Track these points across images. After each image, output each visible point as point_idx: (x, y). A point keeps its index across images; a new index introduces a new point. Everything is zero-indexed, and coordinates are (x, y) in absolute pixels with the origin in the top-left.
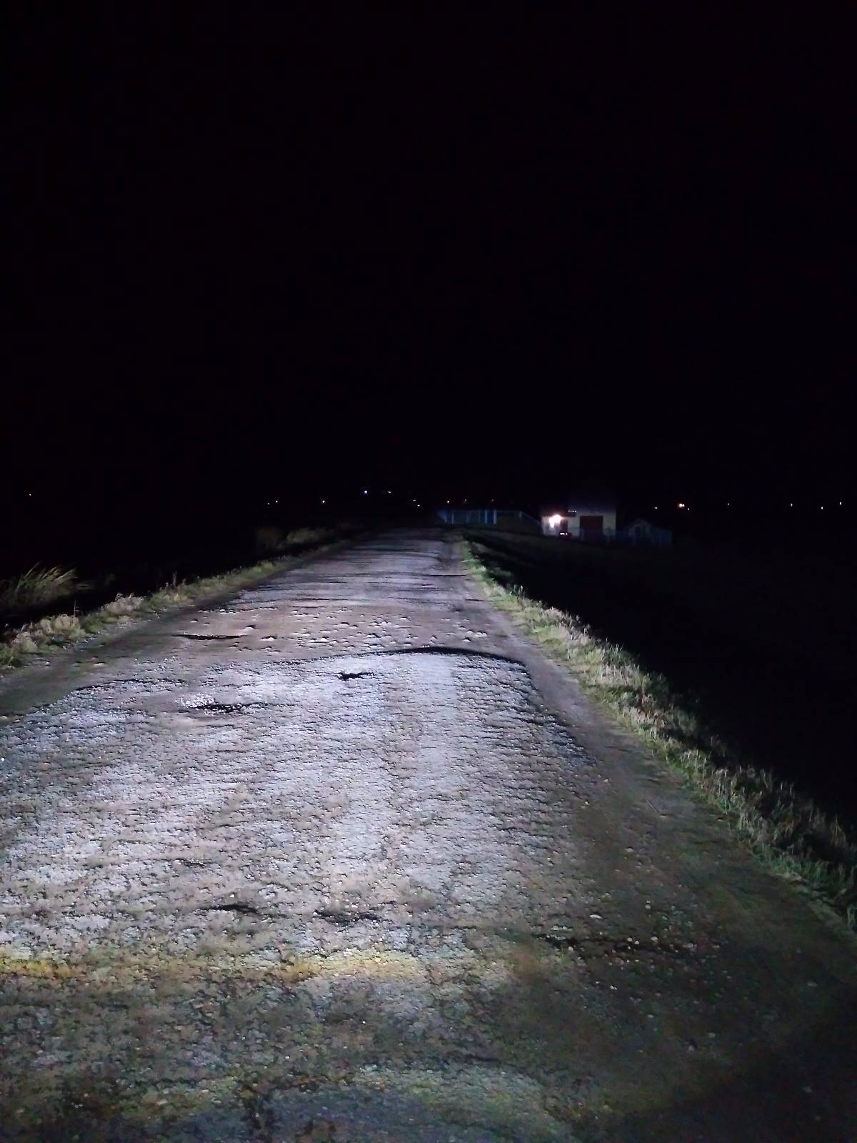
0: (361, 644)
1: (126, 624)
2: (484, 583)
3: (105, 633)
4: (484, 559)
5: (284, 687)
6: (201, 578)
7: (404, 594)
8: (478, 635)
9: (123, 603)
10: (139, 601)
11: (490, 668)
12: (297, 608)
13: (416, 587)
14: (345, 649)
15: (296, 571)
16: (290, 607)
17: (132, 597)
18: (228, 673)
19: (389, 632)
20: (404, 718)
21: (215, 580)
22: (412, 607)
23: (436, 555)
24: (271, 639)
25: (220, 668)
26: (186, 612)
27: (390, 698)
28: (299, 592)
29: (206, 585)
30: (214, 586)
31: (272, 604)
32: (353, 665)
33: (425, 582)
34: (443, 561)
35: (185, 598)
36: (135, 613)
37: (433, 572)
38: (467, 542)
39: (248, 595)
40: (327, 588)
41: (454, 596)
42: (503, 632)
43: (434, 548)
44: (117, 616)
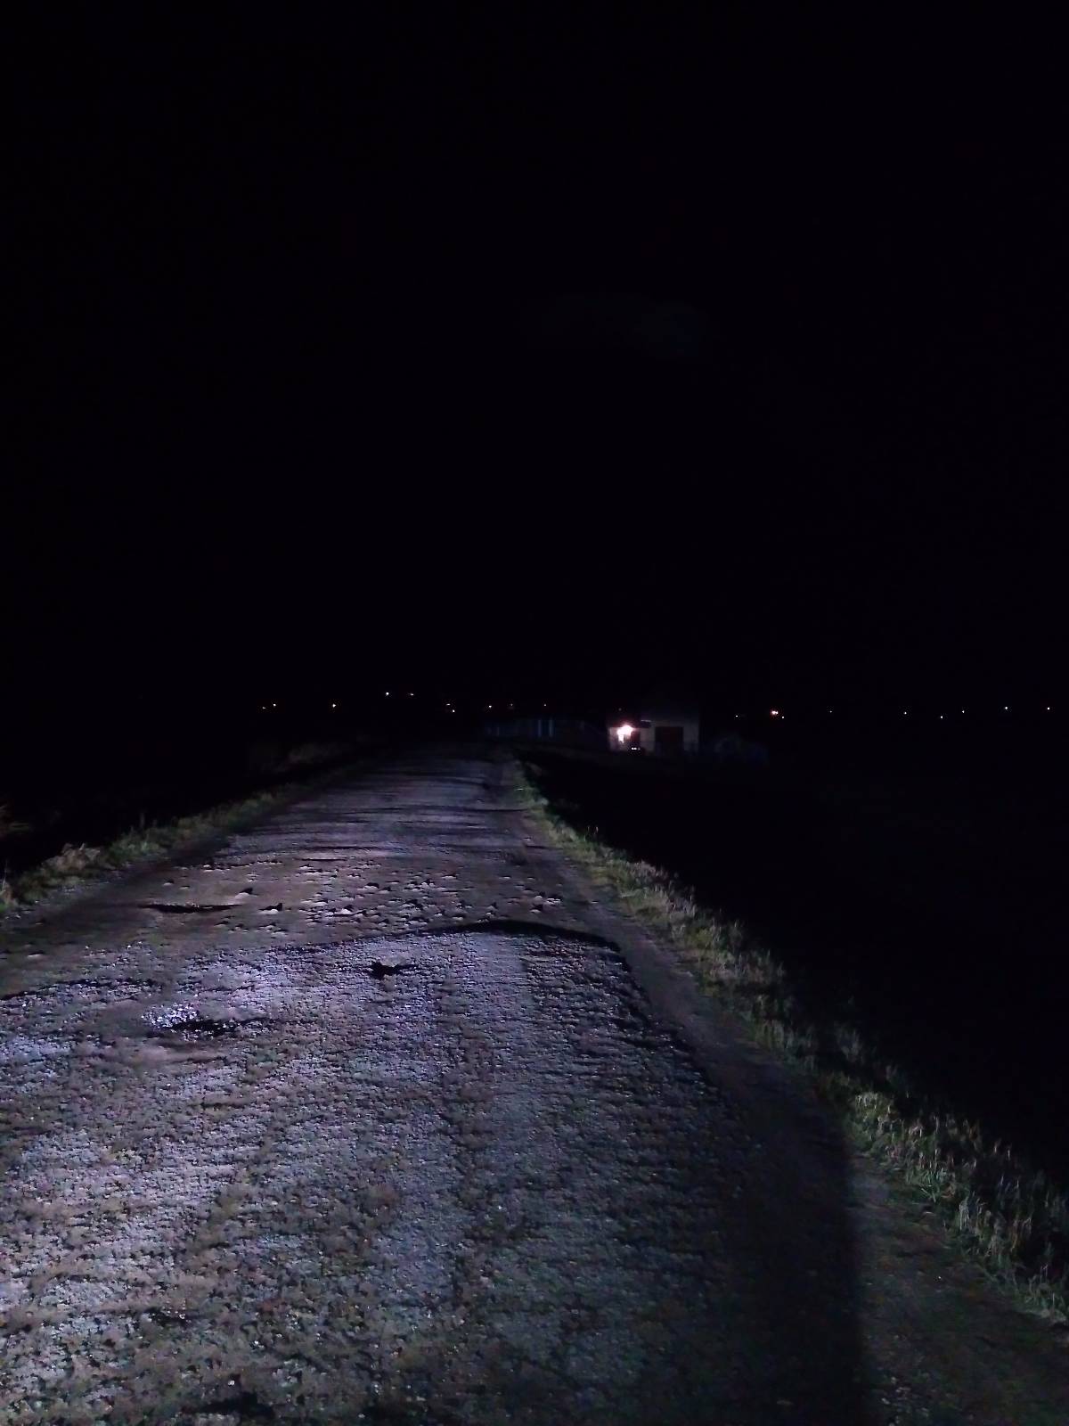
0: (396, 918)
1: (74, 888)
2: (550, 824)
3: (45, 904)
4: (545, 787)
5: (295, 990)
6: (179, 818)
7: (445, 840)
8: (548, 902)
9: (70, 858)
10: (93, 853)
11: (574, 955)
12: (308, 862)
13: (460, 827)
14: (374, 925)
15: (303, 806)
16: (297, 859)
17: (86, 847)
18: (217, 968)
19: (433, 898)
20: (465, 1043)
21: (197, 819)
22: (458, 858)
23: (480, 781)
24: (274, 911)
25: (205, 959)
26: (159, 870)
27: (444, 1008)
28: (308, 836)
29: (184, 827)
30: (194, 829)
31: (273, 856)
32: (390, 953)
33: (471, 820)
34: (492, 789)
35: (156, 847)
36: (88, 871)
37: (479, 805)
38: (518, 762)
39: (240, 841)
40: (345, 831)
41: (510, 842)
42: (580, 896)
43: (479, 771)
44: (63, 876)
